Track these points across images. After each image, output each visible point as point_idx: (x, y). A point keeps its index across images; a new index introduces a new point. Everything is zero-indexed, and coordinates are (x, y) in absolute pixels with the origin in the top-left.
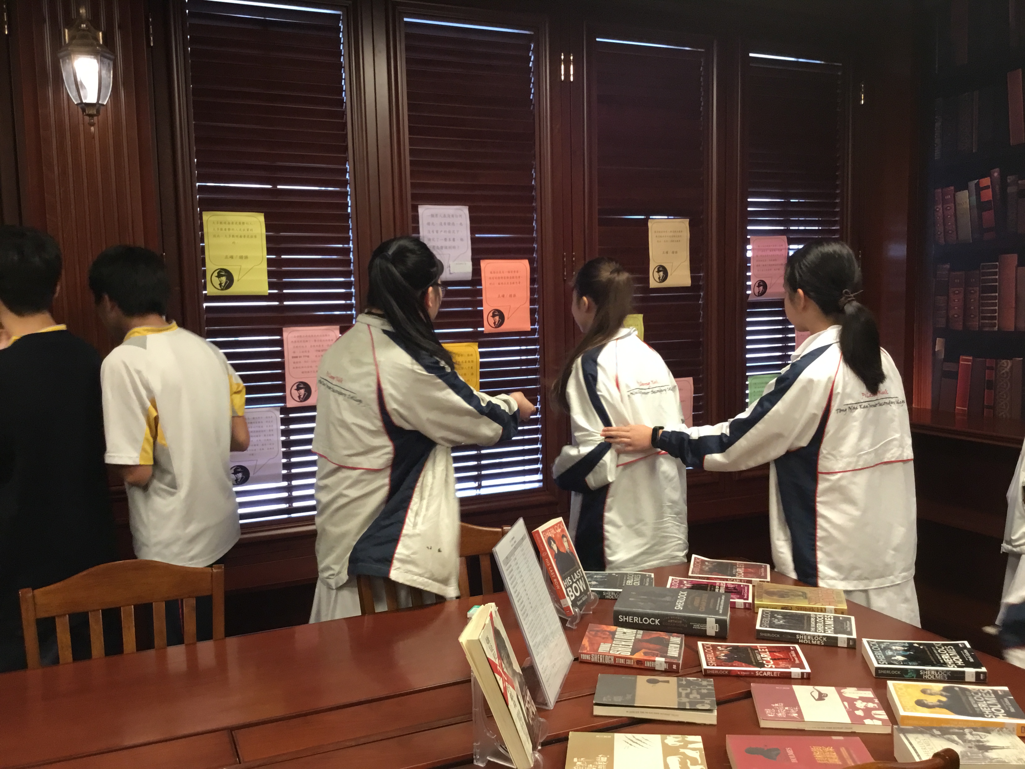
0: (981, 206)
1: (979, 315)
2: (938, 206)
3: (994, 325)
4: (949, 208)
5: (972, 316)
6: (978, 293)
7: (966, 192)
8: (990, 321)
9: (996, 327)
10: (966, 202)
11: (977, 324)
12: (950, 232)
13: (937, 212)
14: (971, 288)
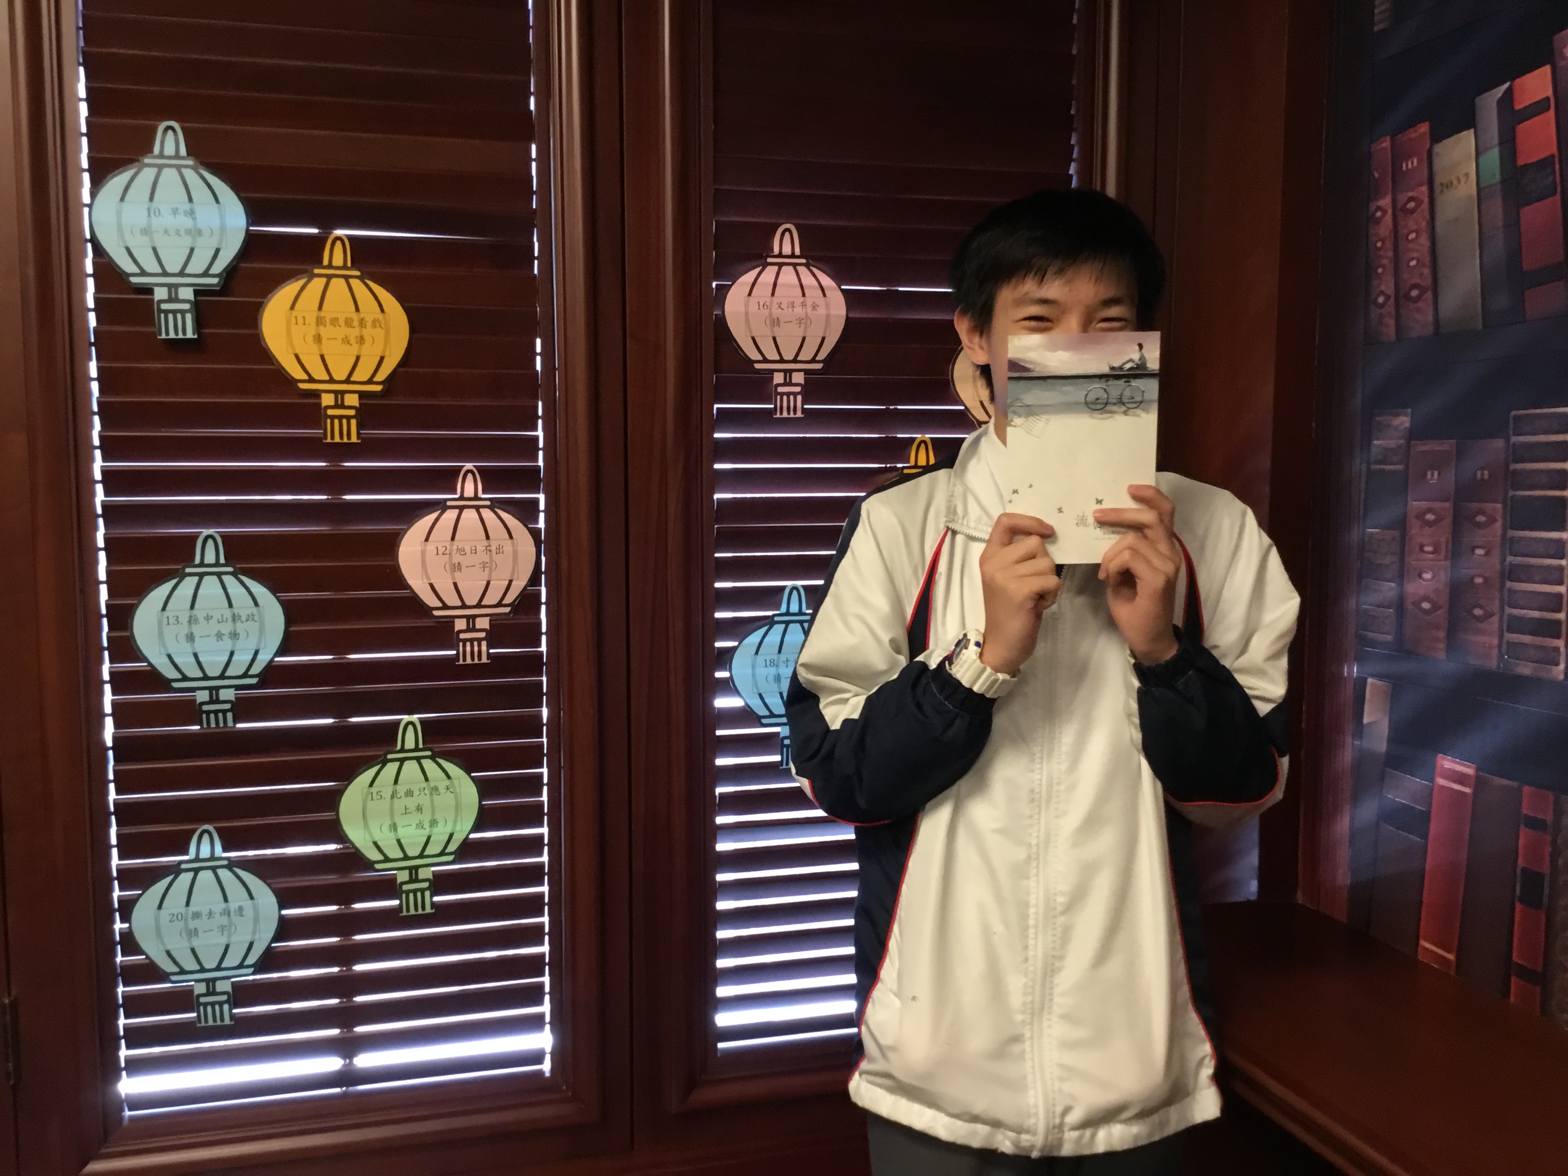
0: (1519, 185)
1: (1502, 609)
2: (1381, 203)
3: (1552, 659)
4: (1412, 205)
5: (1478, 612)
6: (1499, 524)
7: (1468, 138)
8: (1538, 640)
10: (1467, 178)
11: (1495, 642)
12: (1414, 293)
13: (1378, 221)
14: (1475, 506)
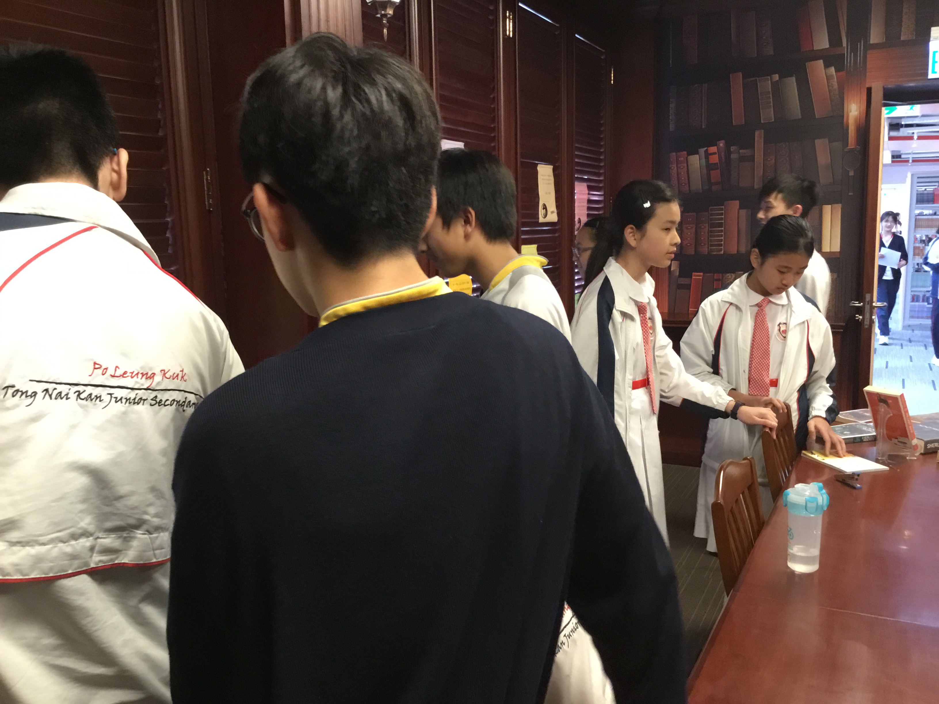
0: (710, 167)
1: (708, 243)
2: (673, 166)
3: (721, 250)
4: (682, 167)
5: (702, 244)
6: (707, 228)
7: (697, 156)
8: (717, 248)
9: (722, 251)
10: (697, 163)
11: (707, 249)
12: (683, 184)
13: (672, 169)
14: (702, 225)
